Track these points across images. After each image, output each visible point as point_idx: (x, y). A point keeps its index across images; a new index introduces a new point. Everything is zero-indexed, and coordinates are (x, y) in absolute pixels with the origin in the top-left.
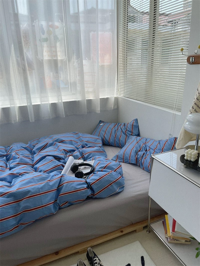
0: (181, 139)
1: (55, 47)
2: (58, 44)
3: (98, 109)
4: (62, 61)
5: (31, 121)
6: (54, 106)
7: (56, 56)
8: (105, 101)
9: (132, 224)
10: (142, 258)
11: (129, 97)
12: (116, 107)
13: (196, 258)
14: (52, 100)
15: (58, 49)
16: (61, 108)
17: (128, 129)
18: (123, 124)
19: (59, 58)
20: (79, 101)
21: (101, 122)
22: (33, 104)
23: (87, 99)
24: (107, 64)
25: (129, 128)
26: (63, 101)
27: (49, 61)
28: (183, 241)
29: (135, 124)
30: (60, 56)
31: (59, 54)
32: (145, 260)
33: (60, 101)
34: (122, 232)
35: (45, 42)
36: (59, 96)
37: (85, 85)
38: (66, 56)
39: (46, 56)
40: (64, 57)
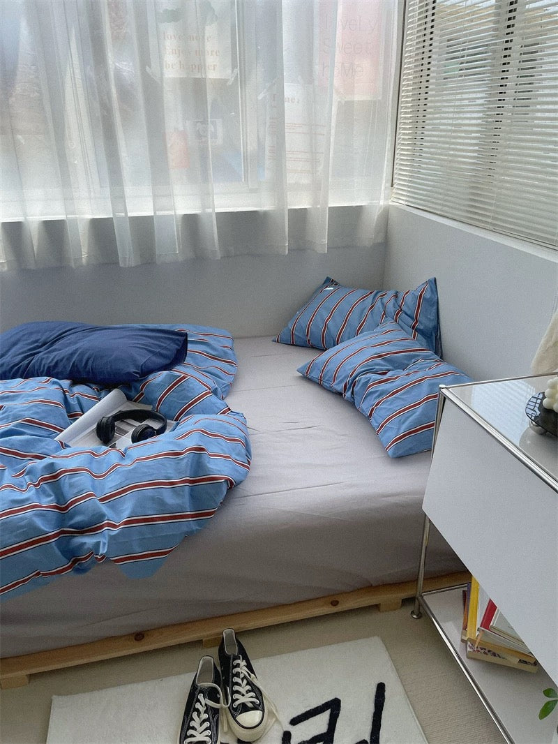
1: (201, 39)
2: (211, 30)
3: (321, 239)
4: (222, 83)
5: (121, 265)
6: (191, 222)
7: (201, 67)
8: (348, 218)
9: (370, 588)
10: (381, 688)
11: (429, 209)
12: (380, 240)
13: (541, 719)
14: (184, 204)
15: (209, 46)
16: (212, 230)
17: (404, 308)
18: (391, 293)
19: (212, 75)
20: (265, 214)
21: (329, 282)
22: (130, 214)
23: (289, 207)
24: (365, 98)
25: (409, 303)
26: (218, 210)
27: (183, 82)
28: (514, 661)
29: (427, 295)
30: (216, 69)
31: (211, 60)
32: (387, 694)
33: (210, 210)
34: (335, 603)
35: (172, 23)
36: (206, 195)
37: (289, 165)
38: (234, 67)
39: (170, 67)
40: (229, 71)
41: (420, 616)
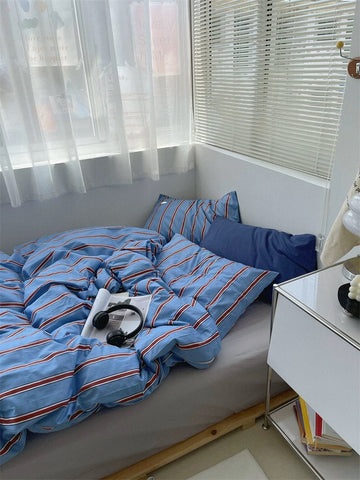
0: (333, 245)
1: (54, 38)
2: (60, 32)
3: (155, 172)
4: (72, 69)
5: (13, 205)
6: (61, 169)
7: (57, 58)
8: (169, 155)
9: (234, 416)
12: (192, 167)
14: (56, 156)
15: (61, 43)
16: (78, 174)
17: (218, 213)
18: (207, 202)
19: (65, 63)
20: (113, 158)
21: (162, 197)
22: (14, 167)
23: (131, 151)
24: (172, 74)
25: (220, 211)
26: (81, 158)
27: (43, 71)
28: (338, 452)
29: (231, 203)
30: (67, 59)
31: (63, 53)
33: (74, 159)
34: (214, 433)
35: (32, 29)
36: (71, 148)
37: (126, 122)
38: (79, 57)
39: (35, 60)
40: (76, 60)
41: (268, 427)
